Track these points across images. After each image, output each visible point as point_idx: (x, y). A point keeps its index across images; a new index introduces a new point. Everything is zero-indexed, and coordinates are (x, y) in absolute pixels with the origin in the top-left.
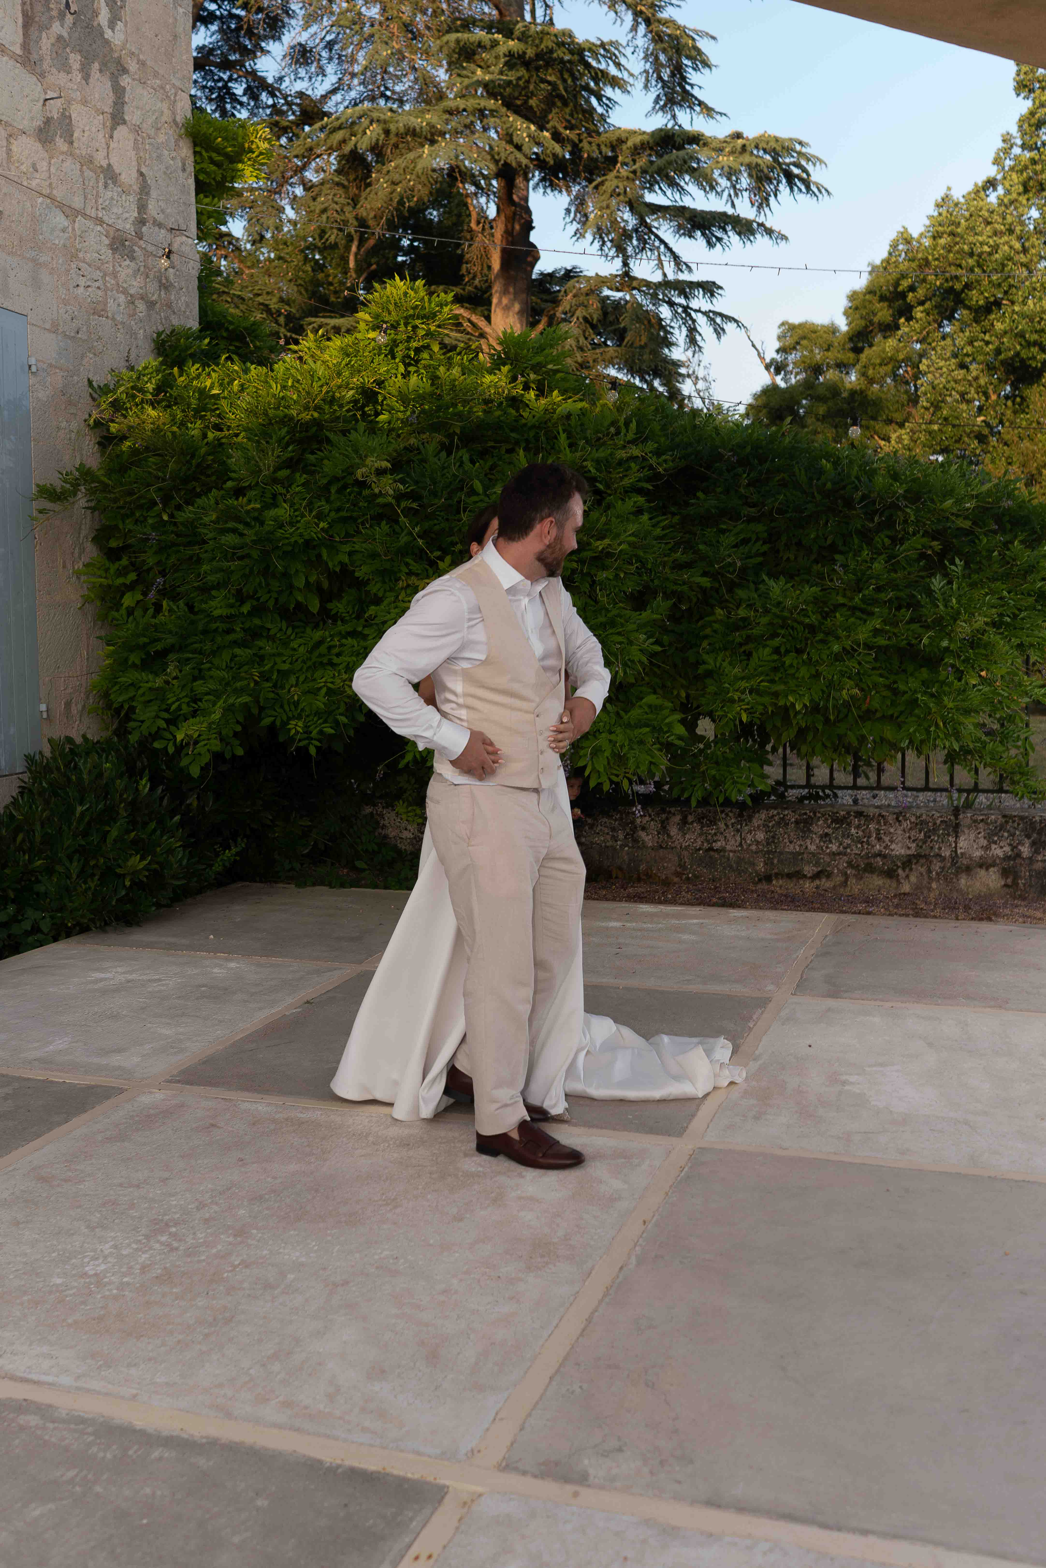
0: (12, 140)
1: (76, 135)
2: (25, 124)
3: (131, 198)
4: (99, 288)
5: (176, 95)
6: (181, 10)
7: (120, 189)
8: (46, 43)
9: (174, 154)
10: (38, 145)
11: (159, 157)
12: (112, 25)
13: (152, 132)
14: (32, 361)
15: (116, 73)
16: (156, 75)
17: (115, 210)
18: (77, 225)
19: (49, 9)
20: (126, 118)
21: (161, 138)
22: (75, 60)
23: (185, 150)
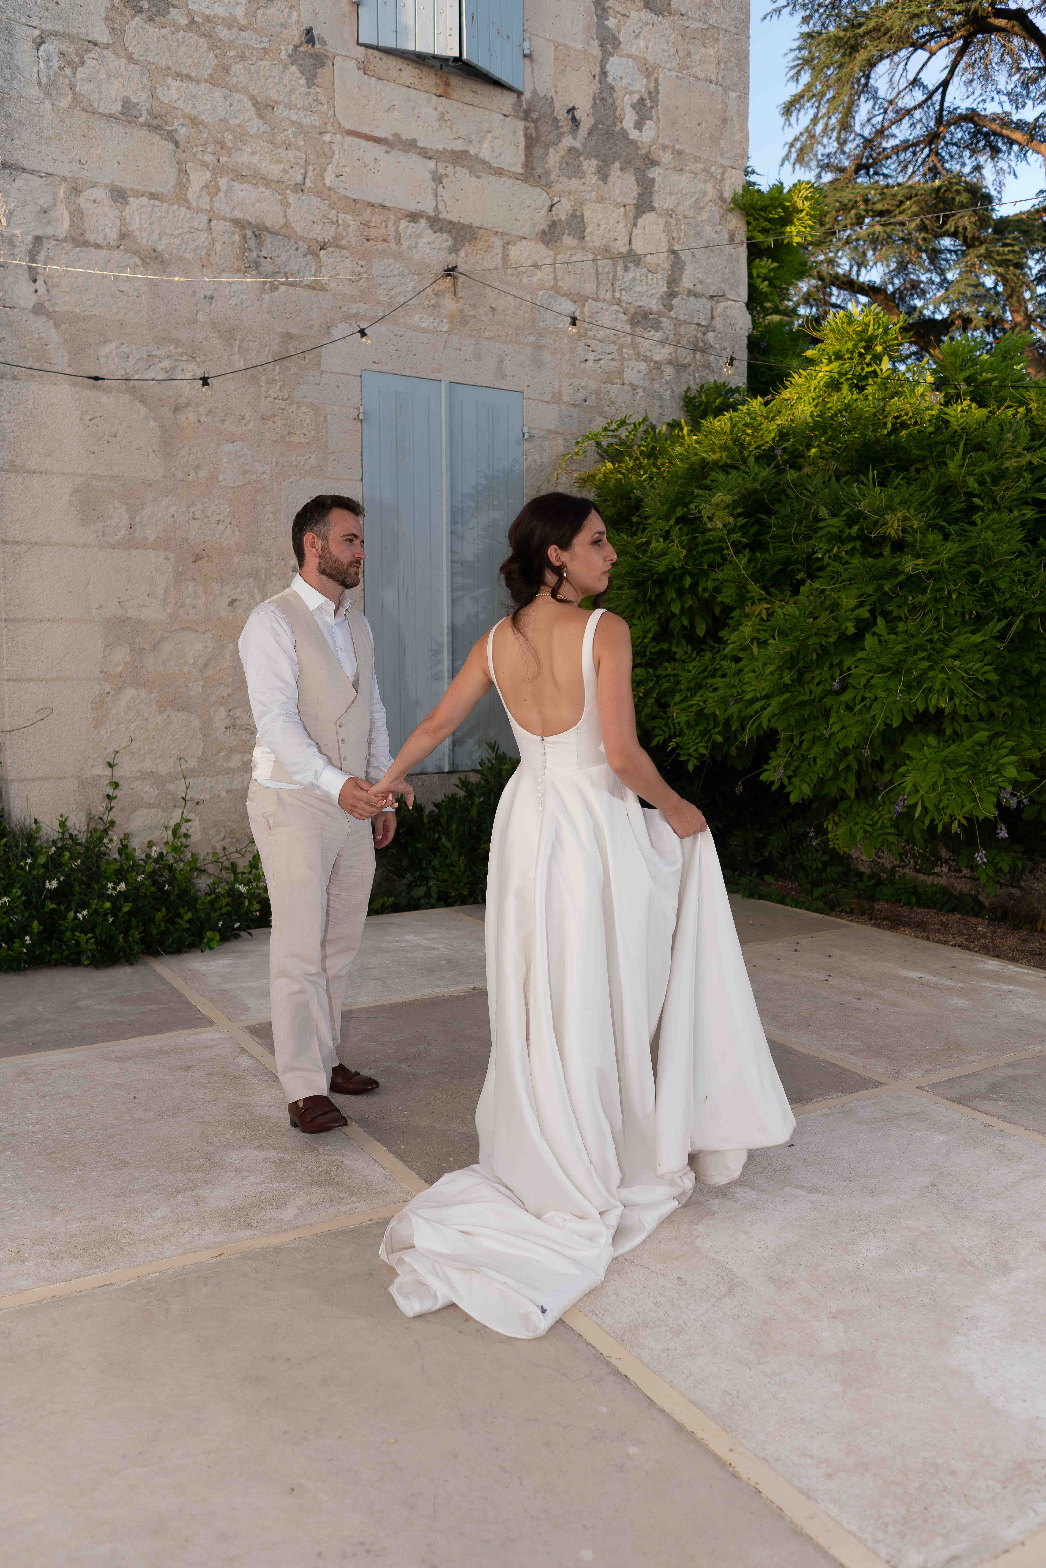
0: (510, 247)
1: (588, 230)
2: (526, 230)
3: (659, 276)
4: (613, 359)
5: (723, 173)
6: (733, 95)
7: (644, 270)
8: (554, 157)
9: (718, 228)
10: (543, 247)
11: (698, 234)
12: (639, 126)
13: (691, 213)
14: (526, 430)
15: (643, 167)
16: (697, 159)
17: (638, 289)
18: (586, 309)
19: (558, 127)
20: (656, 205)
21: (705, 215)
22: (590, 165)
23: (734, 222)
